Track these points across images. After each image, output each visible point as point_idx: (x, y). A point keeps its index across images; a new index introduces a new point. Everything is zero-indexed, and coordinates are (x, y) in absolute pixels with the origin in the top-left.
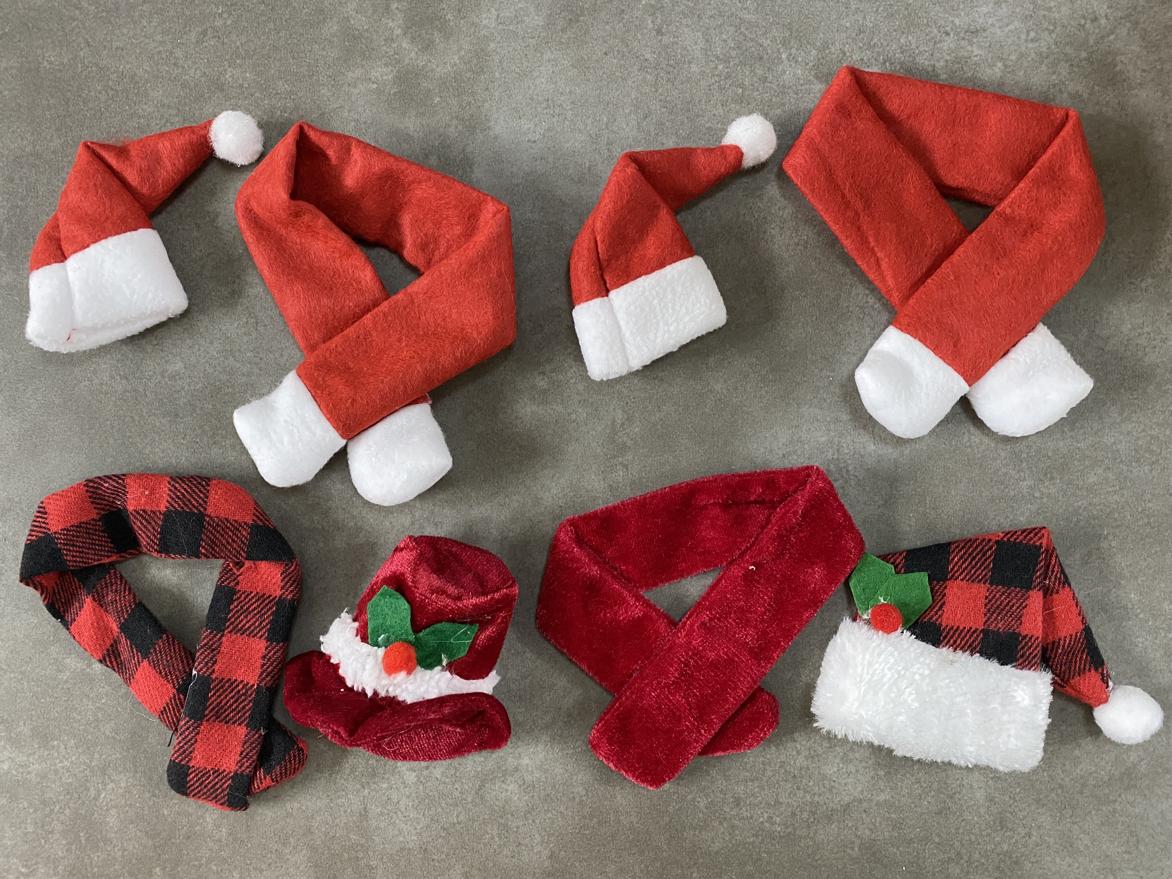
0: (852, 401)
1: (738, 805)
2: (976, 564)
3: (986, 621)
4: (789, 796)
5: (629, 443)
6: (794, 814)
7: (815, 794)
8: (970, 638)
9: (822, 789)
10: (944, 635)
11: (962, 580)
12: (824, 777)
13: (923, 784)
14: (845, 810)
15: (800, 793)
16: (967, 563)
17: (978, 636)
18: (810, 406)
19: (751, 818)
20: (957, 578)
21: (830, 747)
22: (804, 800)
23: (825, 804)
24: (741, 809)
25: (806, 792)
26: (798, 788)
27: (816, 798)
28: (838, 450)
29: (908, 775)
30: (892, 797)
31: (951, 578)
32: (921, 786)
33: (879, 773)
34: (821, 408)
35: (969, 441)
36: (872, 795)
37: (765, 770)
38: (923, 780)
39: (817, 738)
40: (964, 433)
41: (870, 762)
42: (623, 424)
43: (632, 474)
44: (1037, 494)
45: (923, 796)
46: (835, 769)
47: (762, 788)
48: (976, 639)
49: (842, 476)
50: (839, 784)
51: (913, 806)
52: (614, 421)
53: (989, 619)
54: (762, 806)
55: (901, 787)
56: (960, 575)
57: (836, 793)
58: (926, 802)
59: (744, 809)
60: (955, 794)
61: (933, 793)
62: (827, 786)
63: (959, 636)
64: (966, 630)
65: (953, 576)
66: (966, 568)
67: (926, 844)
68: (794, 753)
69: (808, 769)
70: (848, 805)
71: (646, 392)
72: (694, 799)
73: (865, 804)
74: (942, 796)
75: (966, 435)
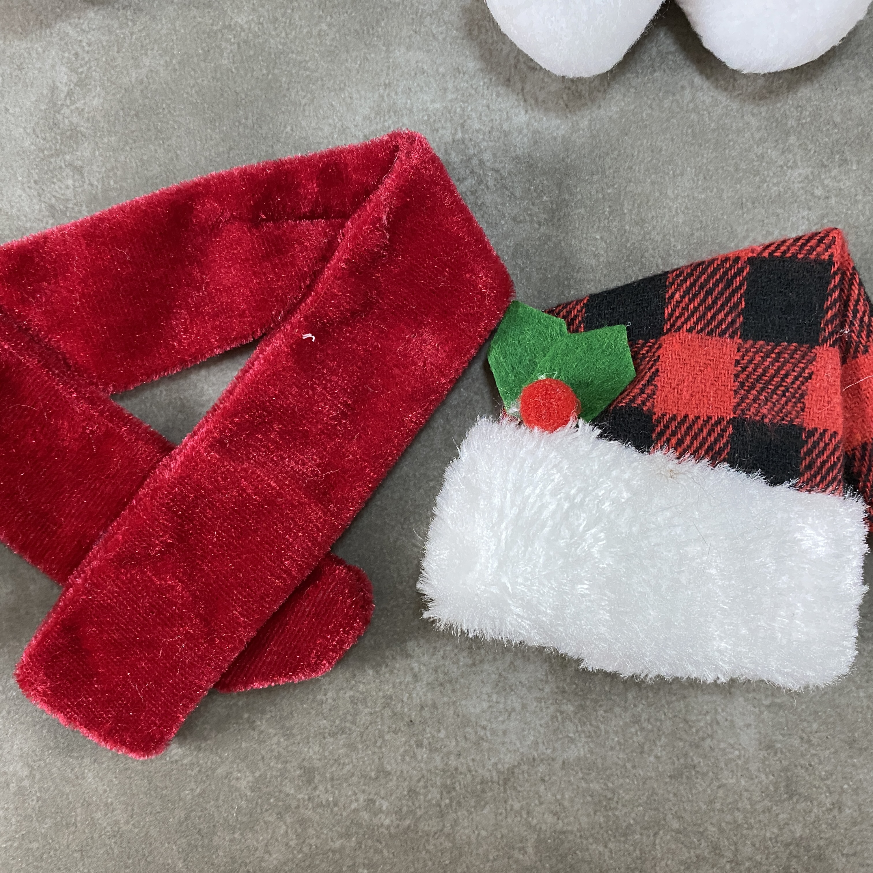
0: (483, 37)
1: (310, 782)
2: (714, 302)
3: (739, 404)
4: (403, 760)
5: (84, 127)
6: (412, 792)
7: (449, 753)
8: (709, 434)
9: (463, 744)
10: (658, 429)
11: (689, 331)
12: (465, 722)
13: (645, 725)
14: (506, 781)
15: (423, 754)
16: (697, 300)
17: (723, 430)
18: (409, 48)
19: (336, 805)
20: (679, 329)
21: (474, 664)
22: (431, 766)
23: (470, 771)
24: (315, 789)
25: (432, 750)
26: (420, 745)
27: (453, 762)
28: (463, 126)
29: (617, 710)
30: (591, 752)
31: (669, 330)
32: (642, 729)
33: (564, 708)
34: (428, 51)
35: (693, 100)
36: (554, 749)
37: (356, 714)
38: (644, 716)
39: (449, 648)
40: (683, 87)
41: (547, 689)
42: (70, 94)
43: (91, 184)
44: (818, 192)
45: (646, 747)
46: (485, 705)
47: (352, 746)
48: (721, 436)
49: (472, 172)
50: (494, 732)
51: (629, 766)
52: (54, 89)
53: (742, 399)
54: (355, 779)
55: (607, 732)
56: (686, 322)
57: (490, 750)
58: (652, 758)
59: (321, 788)
60: (703, 739)
61: (664, 740)
62: (472, 737)
63: (687, 433)
64: (701, 422)
65: (672, 326)
66: (696, 309)
67: (656, 834)
68: (409, 678)
69: (434, 706)
70: (511, 771)
71: (110, 32)
72: (228, 775)
73: (542, 768)
74: (681, 744)
75: (688, 91)
